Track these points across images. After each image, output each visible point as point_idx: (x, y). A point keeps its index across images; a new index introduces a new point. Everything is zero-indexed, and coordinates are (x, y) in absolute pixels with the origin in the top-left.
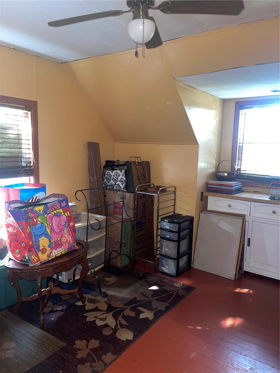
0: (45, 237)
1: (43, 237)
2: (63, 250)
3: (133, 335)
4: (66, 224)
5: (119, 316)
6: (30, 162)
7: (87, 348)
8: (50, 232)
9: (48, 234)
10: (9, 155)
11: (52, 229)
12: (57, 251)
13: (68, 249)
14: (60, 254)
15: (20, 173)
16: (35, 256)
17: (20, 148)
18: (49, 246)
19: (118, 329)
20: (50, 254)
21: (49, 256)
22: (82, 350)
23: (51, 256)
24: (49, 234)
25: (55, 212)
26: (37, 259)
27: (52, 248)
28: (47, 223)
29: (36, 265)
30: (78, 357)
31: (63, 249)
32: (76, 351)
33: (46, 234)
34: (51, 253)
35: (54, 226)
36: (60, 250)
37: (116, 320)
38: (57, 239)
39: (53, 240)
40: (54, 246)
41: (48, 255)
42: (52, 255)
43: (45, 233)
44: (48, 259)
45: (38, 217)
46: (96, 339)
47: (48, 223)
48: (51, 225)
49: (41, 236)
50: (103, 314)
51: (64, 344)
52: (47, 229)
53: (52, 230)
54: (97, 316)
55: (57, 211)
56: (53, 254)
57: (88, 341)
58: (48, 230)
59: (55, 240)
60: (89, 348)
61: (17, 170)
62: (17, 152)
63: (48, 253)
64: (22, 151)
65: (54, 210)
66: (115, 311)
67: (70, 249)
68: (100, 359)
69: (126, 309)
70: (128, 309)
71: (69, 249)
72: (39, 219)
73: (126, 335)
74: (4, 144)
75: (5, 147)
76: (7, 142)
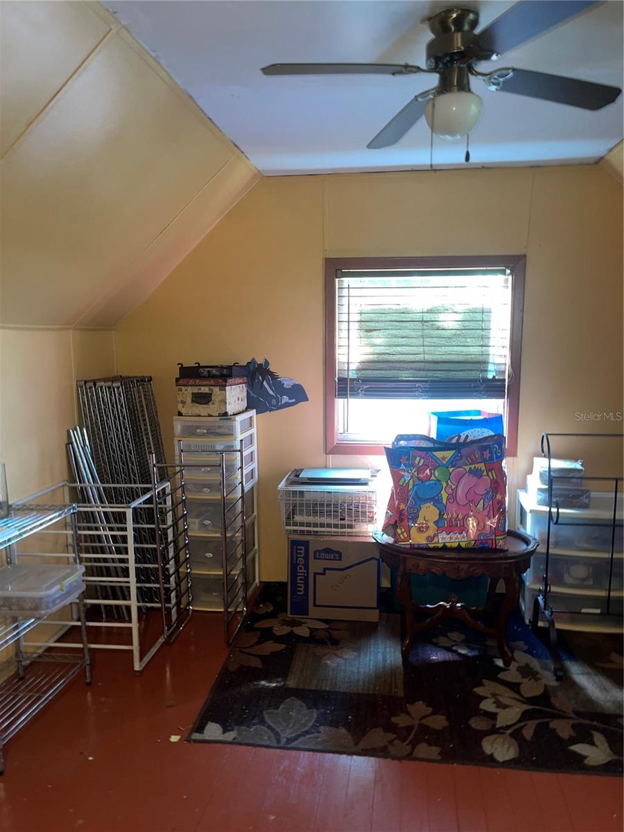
0: (434, 505)
1: (430, 505)
2: (463, 540)
3: (512, 757)
4: (488, 493)
5: (537, 719)
6: (504, 372)
7: (421, 719)
8: (448, 500)
9: (442, 503)
10: (461, 358)
11: (454, 495)
12: (449, 536)
13: (476, 541)
14: (456, 545)
15: (477, 391)
16: (403, 530)
17: (485, 346)
18: (436, 523)
19: (503, 733)
20: (434, 536)
21: (430, 539)
22: (411, 717)
23: (433, 542)
24: (444, 502)
25: (473, 467)
26: (406, 536)
27: (440, 528)
28: (447, 482)
29: (403, 546)
30: (393, 719)
31: (463, 537)
32: (402, 712)
33: (437, 501)
34: (436, 535)
35: (460, 491)
36: (457, 538)
37: (519, 721)
38: (458, 516)
39: (448, 515)
40: (446, 526)
41: (427, 538)
42: (436, 540)
43: (437, 498)
44: (427, 544)
45: (436, 468)
46: (447, 719)
47: (450, 483)
48: (453, 487)
49: (425, 501)
50: (515, 699)
51: (401, 694)
52: (443, 492)
53: (453, 497)
54: (498, 695)
55: (477, 466)
56: (440, 539)
57: (434, 713)
58: (444, 495)
59: (452, 516)
60: (423, 721)
61: (473, 385)
62: (478, 353)
63: (431, 533)
64: (488, 351)
65: (471, 462)
66: (542, 708)
67: (480, 543)
68: (414, 744)
69: (567, 720)
70: (571, 722)
71: (478, 542)
72: (436, 473)
73: (501, 749)
74: (454, 340)
75: (456, 344)
76: (459, 335)
